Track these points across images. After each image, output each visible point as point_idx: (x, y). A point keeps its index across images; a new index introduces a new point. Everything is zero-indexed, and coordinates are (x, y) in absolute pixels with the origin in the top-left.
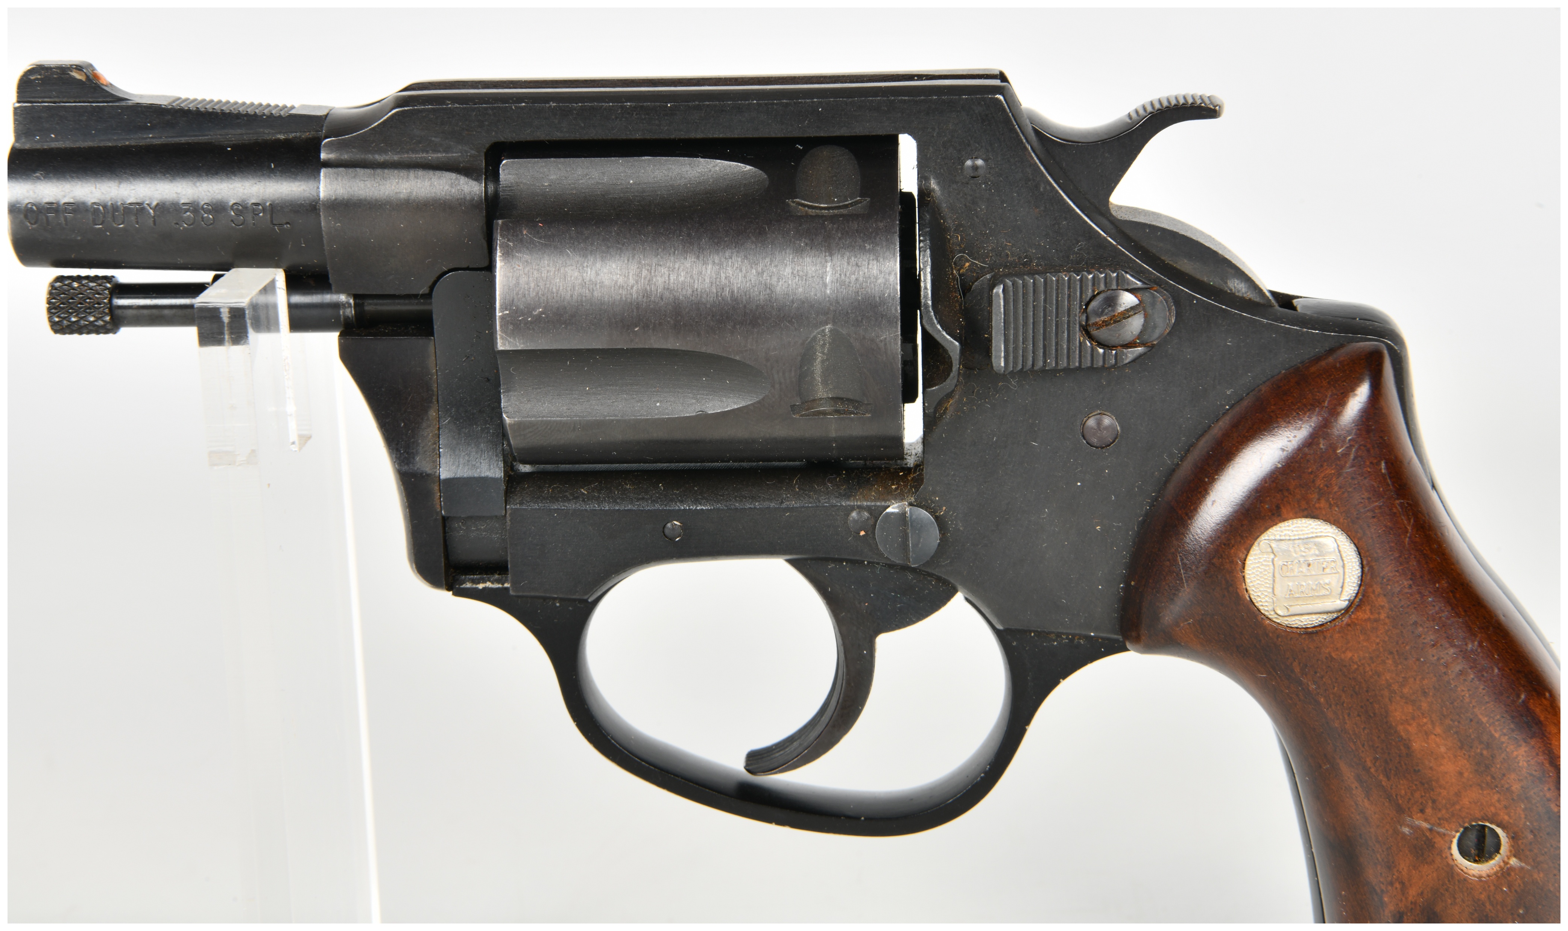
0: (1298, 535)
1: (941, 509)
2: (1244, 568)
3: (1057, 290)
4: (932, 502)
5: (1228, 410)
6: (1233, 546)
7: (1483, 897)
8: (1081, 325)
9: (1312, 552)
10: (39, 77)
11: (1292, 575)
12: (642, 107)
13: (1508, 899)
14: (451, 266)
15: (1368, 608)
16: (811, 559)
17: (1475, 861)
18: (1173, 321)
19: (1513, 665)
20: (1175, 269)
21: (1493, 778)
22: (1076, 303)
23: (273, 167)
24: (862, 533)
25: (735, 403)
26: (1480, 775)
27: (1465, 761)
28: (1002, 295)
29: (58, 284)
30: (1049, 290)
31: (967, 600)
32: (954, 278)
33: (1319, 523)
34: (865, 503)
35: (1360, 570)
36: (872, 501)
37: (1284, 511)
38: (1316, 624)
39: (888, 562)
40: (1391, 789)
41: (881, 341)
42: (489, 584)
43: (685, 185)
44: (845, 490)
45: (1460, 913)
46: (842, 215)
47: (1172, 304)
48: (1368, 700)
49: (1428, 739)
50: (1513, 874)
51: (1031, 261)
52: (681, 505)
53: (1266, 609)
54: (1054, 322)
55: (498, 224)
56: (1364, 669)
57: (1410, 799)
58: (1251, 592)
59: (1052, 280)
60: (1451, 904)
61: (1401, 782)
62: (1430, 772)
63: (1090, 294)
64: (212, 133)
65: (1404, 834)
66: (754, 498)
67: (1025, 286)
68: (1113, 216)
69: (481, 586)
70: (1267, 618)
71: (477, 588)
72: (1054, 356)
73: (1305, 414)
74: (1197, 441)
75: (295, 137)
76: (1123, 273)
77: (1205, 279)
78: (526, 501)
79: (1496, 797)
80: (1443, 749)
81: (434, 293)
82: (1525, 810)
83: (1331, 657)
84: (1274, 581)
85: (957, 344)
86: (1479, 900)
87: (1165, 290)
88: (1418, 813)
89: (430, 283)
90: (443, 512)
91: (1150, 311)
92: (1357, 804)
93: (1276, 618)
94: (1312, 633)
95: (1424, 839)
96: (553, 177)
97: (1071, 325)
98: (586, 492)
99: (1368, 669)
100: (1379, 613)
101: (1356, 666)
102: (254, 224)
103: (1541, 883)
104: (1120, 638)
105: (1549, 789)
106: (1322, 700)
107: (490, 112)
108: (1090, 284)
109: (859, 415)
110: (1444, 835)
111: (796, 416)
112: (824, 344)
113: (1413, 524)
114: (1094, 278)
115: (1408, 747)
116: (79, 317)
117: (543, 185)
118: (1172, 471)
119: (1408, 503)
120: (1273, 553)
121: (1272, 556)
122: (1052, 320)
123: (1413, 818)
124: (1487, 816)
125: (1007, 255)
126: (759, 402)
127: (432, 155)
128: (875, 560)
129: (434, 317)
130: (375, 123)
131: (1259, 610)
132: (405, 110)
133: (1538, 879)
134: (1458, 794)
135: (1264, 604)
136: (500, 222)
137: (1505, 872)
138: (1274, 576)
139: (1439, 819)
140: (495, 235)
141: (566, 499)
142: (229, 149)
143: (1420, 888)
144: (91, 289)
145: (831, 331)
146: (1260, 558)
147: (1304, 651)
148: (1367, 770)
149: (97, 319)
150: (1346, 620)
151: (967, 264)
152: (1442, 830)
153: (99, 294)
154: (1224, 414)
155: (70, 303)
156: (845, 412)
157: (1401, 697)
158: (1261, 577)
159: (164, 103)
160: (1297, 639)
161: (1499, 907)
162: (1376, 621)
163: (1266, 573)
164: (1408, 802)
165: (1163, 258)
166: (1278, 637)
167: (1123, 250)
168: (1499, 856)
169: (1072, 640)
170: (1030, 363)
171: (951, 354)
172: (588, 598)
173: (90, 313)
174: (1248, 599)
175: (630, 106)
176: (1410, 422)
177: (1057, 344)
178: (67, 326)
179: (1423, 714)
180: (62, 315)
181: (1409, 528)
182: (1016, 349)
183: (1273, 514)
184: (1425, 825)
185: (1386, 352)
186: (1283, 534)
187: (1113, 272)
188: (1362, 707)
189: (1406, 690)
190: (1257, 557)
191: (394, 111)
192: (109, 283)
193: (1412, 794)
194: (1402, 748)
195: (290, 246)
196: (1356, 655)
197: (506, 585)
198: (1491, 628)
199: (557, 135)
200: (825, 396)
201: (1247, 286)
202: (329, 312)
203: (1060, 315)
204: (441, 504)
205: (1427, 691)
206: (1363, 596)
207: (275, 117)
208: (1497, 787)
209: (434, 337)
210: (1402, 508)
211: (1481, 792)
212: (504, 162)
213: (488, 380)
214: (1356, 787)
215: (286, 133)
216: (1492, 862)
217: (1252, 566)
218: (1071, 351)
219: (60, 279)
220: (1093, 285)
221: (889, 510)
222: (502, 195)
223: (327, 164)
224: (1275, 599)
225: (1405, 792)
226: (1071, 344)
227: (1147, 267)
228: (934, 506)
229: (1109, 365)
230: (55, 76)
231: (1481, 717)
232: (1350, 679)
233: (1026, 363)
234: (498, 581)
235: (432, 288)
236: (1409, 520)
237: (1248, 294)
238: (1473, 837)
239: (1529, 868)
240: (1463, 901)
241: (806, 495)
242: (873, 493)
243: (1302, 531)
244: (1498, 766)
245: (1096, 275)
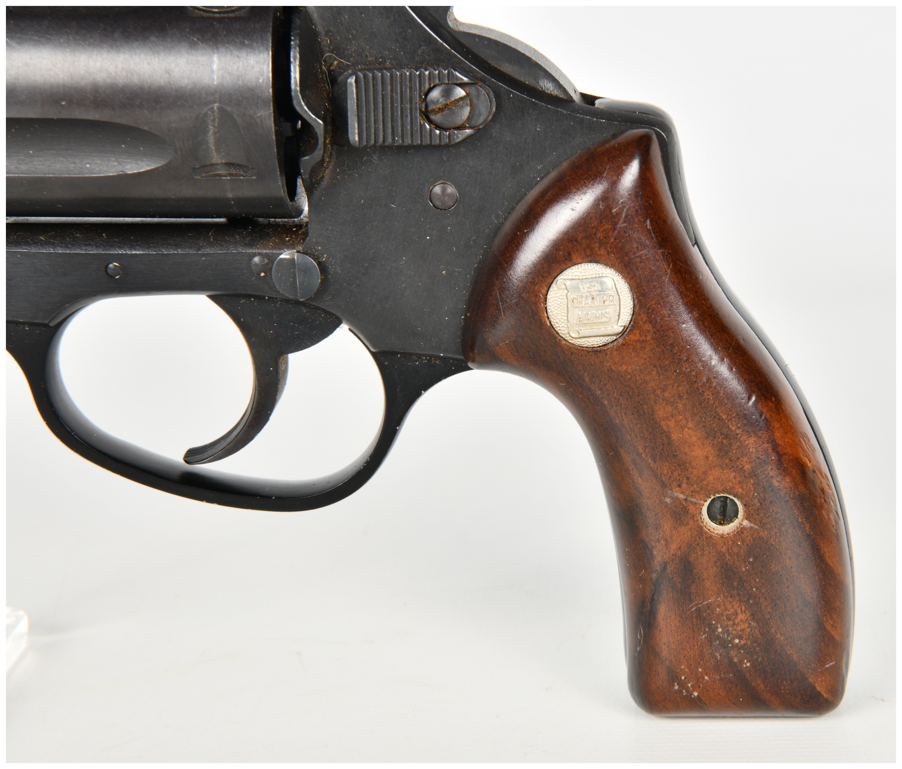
0: (585, 276)
1: (323, 255)
2: (546, 301)
3: (401, 82)
4: (316, 250)
5: (539, 181)
6: (537, 284)
7: (723, 549)
8: (421, 111)
9: (596, 288)
11: (581, 306)
13: (742, 551)
15: (637, 332)
16: (227, 295)
17: (721, 524)
18: (494, 110)
19: (747, 376)
20: (499, 70)
21: (731, 460)
22: (417, 94)
24: (263, 274)
25: (148, 165)
26: (721, 459)
27: (710, 448)
28: (354, 84)
30: (394, 82)
31: (350, 329)
32: (322, 72)
33: (601, 266)
34: (264, 251)
35: (632, 303)
36: (270, 249)
37: (574, 257)
38: (601, 345)
39: (284, 298)
40: (657, 470)
41: (258, 117)
44: (249, 241)
45: (707, 562)
46: (228, 18)
47: (493, 97)
48: (639, 402)
49: (683, 431)
50: (745, 532)
51: (385, 61)
52: (120, 250)
53: (563, 332)
54: (399, 108)
56: (635, 378)
57: (670, 477)
58: (552, 320)
59: (396, 74)
60: (701, 555)
61: (664, 464)
62: (685, 456)
63: (427, 86)
65: (666, 503)
66: (177, 246)
67: (374, 78)
68: (450, 28)
70: (564, 339)
72: (400, 134)
73: (590, 182)
74: (516, 205)
76: (453, 70)
77: (522, 79)
79: (733, 475)
80: (694, 439)
82: (754, 484)
83: (611, 369)
84: (568, 311)
85: (321, 122)
86: (721, 552)
87: (489, 86)
88: (676, 487)
91: (475, 101)
92: (633, 482)
93: (571, 340)
94: (597, 351)
95: (681, 507)
97: (413, 111)
98: (44, 239)
99: (638, 378)
100: (646, 336)
101: (629, 376)
103: (765, 539)
104: (461, 357)
105: (772, 469)
106: (606, 402)
108: (427, 78)
109: (247, 177)
110: (696, 503)
111: (198, 178)
112: (214, 120)
113: (672, 269)
114: (430, 74)
115: (669, 438)
118: (498, 229)
119: (668, 252)
120: (567, 289)
121: (566, 292)
122: (398, 106)
123: (673, 491)
124: (726, 489)
125: (367, 56)
126: (166, 165)
128: (273, 296)
131: (558, 333)
133: (764, 535)
134: (705, 473)
135: (561, 329)
137: (741, 530)
138: (568, 307)
139: (692, 492)
141: (27, 244)
143: (678, 543)
145: (219, 108)
146: (557, 293)
147: (592, 365)
148: (640, 455)
150: (621, 341)
151: (336, 62)
152: (694, 500)
154: (536, 184)
156: (236, 175)
157: (663, 400)
158: (558, 308)
160: (586, 356)
161: (735, 557)
162: (643, 342)
163: (562, 305)
164: (669, 479)
165: (490, 62)
166: (572, 354)
167: (456, 53)
168: (737, 520)
169: (430, 361)
170: (381, 139)
171: (317, 130)
172: (49, 322)
174: (549, 324)
176: (675, 193)
177: (402, 125)
179: (679, 413)
181: (669, 271)
182: (368, 129)
183: (566, 259)
184: (682, 496)
185: (654, 137)
186: (574, 275)
187: (445, 70)
188: (635, 407)
189: (666, 395)
190: (555, 293)
193: (672, 473)
194: (664, 438)
196: (629, 368)
198: (731, 349)
200: (219, 161)
201: (554, 85)
203: (404, 103)
205: (682, 395)
206: (634, 322)
208: (733, 467)
210: (663, 256)
211: (721, 471)
214: (633, 469)
216: (732, 525)
217: (551, 299)
218: (414, 131)
220: (430, 79)
221: (282, 256)
224: (569, 325)
225: (667, 472)
226: (414, 125)
227: (475, 68)
228: (318, 254)
229: (444, 143)
231: (721, 414)
232: (626, 386)
233: (378, 139)
236: (669, 265)
237: (555, 91)
238: (718, 504)
239: (757, 527)
240: (710, 553)
241: (218, 244)
242: (271, 244)
243: (588, 272)
244: (734, 452)
245: (432, 72)
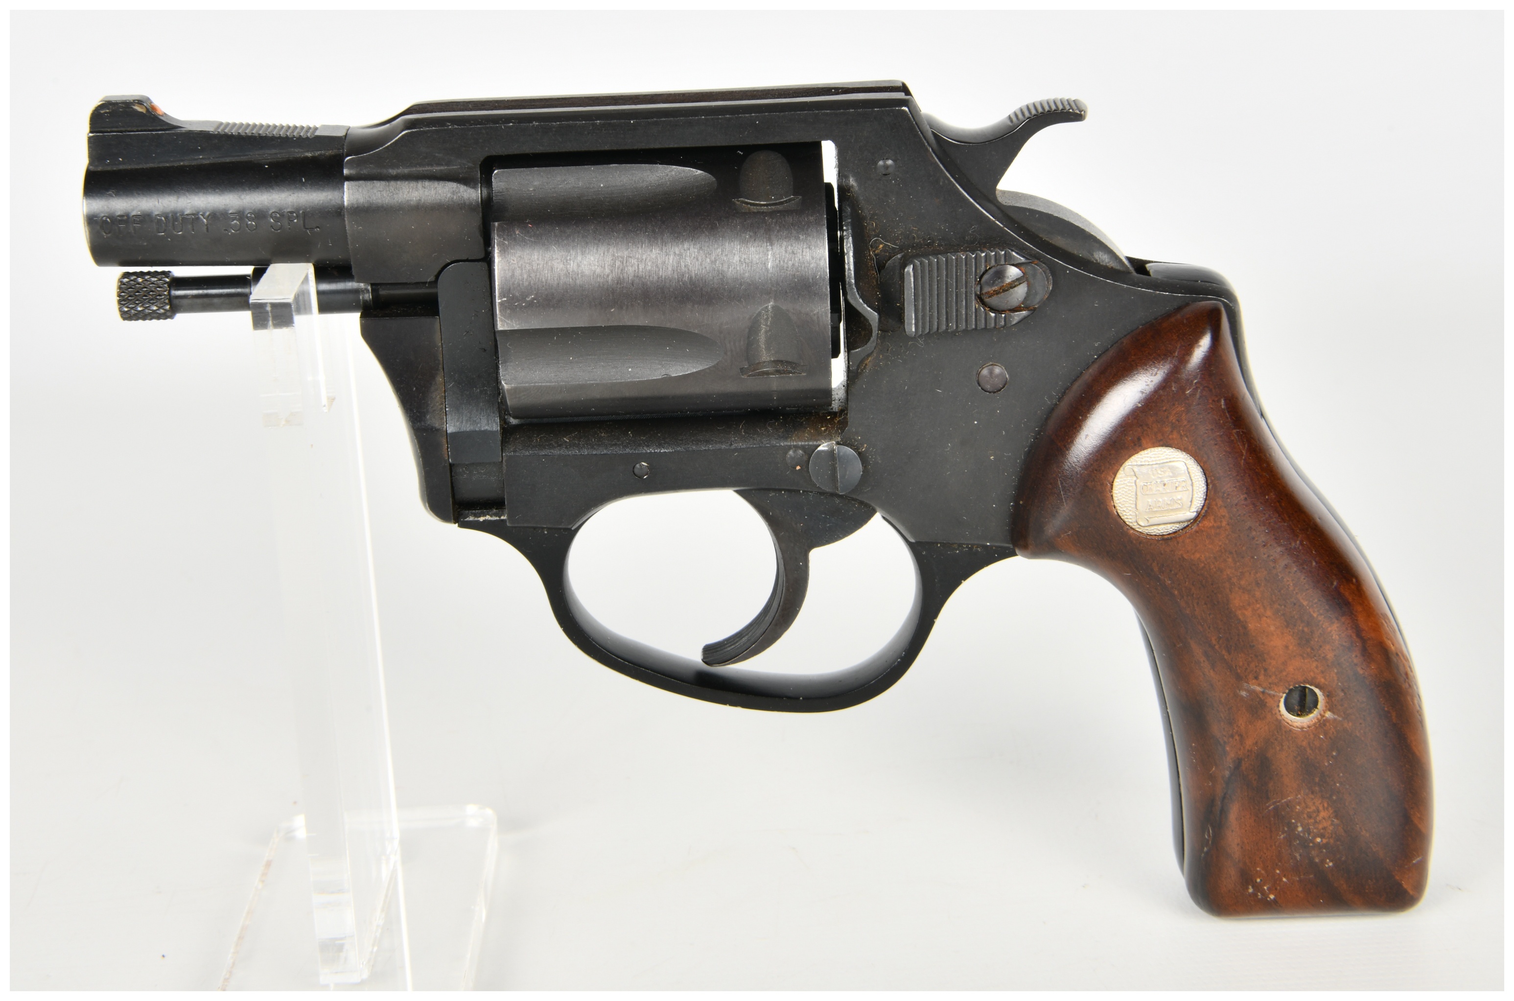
0: (1156, 461)
1: (863, 445)
2: (1112, 489)
3: (956, 266)
4: (856, 440)
5: (1096, 359)
6: (1103, 472)
7: (1304, 744)
8: (976, 295)
9: (1167, 474)
10: (108, 111)
11: (1151, 493)
12: (610, 124)
13: (1324, 744)
14: (454, 258)
15: (1212, 518)
16: (755, 490)
17: (1298, 715)
18: (1051, 289)
19: (1327, 558)
20: (1051, 244)
21: (1312, 649)
22: (972, 277)
23: (304, 181)
24: (798, 468)
25: (694, 367)
26: (1302, 648)
27: (1290, 637)
28: (912, 274)
29: (126, 280)
30: (949, 267)
31: (884, 518)
32: (872, 259)
33: (1172, 450)
34: (800, 443)
35: (1205, 487)
36: (805, 442)
37: (1144, 442)
38: (1171, 532)
39: (820, 491)
40: (1232, 661)
41: (814, 315)
42: (488, 518)
43: (647, 187)
44: (783, 433)
45: (1286, 757)
46: (779, 212)
47: (1050, 275)
48: (1213, 591)
49: (1261, 621)
50: (1328, 724)
51: (933, 242)
52: (648, 449)
53: (1130, 521)
54: (955, 293)
55: (494, 225)
56: (1209, 566)
57: (1246, 669)
58: (1118, 508)
59: (952, 259)
60: (1280, 750)
61: (1240, 655)
62: (1262, 646)
63: (983, 269)
64: (251, 154)
65: (1242, 696)
66: (707, 442)
67: (930, 264)
68: (999, 202)
69: (481, 519)
70: (1131, 528)
71: (479, 520)
72: (955, 320)
73: (1159, 362)
74: (1072, 385)
75: (321, 155)
76: (1010, 251)
77: (1075, 252)
78: (519, 449)
79: (1314, 664)
80: (1272, 628)
81: (439, 280)
82: (1337, 674)
83: (1183, 558)
84: (1136, 498)
85: (876, 314)
86: (1301, 746)
87: (1044, 263)
88: (1253, 679)
89: (436, 273)
90: (450, 460)
91: (1032, 281)
92: (1204, 674)
93: (1139, 528)
94: (1167, 539)
95: (1258, 700)
96: (536, 183)
97: (968, 295)
98: (568, 441)
99: (1212, 567)
100: (1221, 522)
101: (1203, 565)
102: (290, 228)
103: (1350, 731)
104: (1011, 546)
105: (1356, 656)
106: (1176, 592)
107: (484, 131)
108: (983, 261)
109: (796, 375)
110: (1274, 696)
111: (745, 377)
112: (768, 318)
113: (1247, 448)
114: (986, 256)
115: (1245, 628)
116: (144, 307)
117: (528, 190)
118: (1052, 410)
119: (1242, 432)
120: (1135, 475)
121: (1135, 478)
122: (952, 291)
123: (1249, 684)
124: (1307, 680)
125: (914, 238)
126: (714, 366)
127: (436, 168)
128: (809, 490)
129: (439, 299)
130: (388, 143)
131: (1124, 522)
132: (413, 132)
133: (1348, 727)
134: (1285, 663)
135: (1128, 517)
136: (496, 224)
137: (1322, 723)
138: (1136, 494)
139: (1270, 684)
140: (492, 235)
141: (551, 447)
142: (267, 166)
143: (1255, 739)
144: (153, 283)
145: (773, 307)
146: (1125, 480)
147: (1162, 554)
148: (1212, 647)
149: (160, 308)
150: (1195, 527)
151: (881, 246)
152: (1272, 692)
153: (160, 287)
154: (1093, 362)
155: (136, 295)
156: (784, 372)
157: (1239, 588)
158: (1126, 496)
159: (210, 129)
160: (1156, 545)
161: (1317, 751)
162: (1219, 527)
163: (1130, 492)
164: (1245, 671)
165: (1041, 236)
166: (1140, 543)
167: (1009, 231)
168: (1316, 710)
169: (971, 549)
170: (935, 327)
171: (871, 323)
172: (572, 527)
173: (153, 304)
174: (1116, 513)
175: (600, 123)
176: (1243, 365)
177: (957, 310)
178: (134, 315)
179: (1257, 601)
180: (131, 306)
181: (1244, 452)
182: (924, 316)
183: (1135, 445)
184: (1259, 689)
185: (1223, 309)
186: (1143, 460)
187: (1002, 251)
188: (1208, 597)
189: (1243, 583)
190: (1122, 480)
191: (404, 132)
192: (167, 277)
193: (1248, 665)
194: (1240, 628)
195: (319, 246)
196: (1203, 556)
197: (502, 518)
198: (1310, 530)
199: (539, 149)
200: (768, 359)
201: (1109, 257)
202: (351, 297)
203: (959, 287)
204: (448, 454)
205: (1259, 582)
206: (1208, 508)
207: (303, 139)
208: (1315, 656)
209: (439, 316)
210: (1238, 436)
211: (1303, 661)
212: (496, 172)
213: (485, 350)
214: (1204, 661)
215: (313, 151)
216: (1311, 716)
217: (1118, 487)
218: (969, 316)
219: (126, 275)
220: (986, 261)
221: (820, 448)
222: (495, 200)
223: (349, 178)
224: (1137, 513)
225: (1243, 664)
226: (968, 310)
227: (1029, 244)
228: (857, 444)
229: (1000, 326)
230: (121, 110)
231: (1302, 601)
232: (1198, 575)
233: (932, 327)
234: (496, 515)
235: (437, 277)
236: (1244, 445)
237: (1110, 263)
238: (1296, 696)
239: (1341, 719)
240: (1289, 748)
241: (751, 438)
242: (806, 435)
243: (1158, 457)
244: (1316, 640)
245: (988, 254)
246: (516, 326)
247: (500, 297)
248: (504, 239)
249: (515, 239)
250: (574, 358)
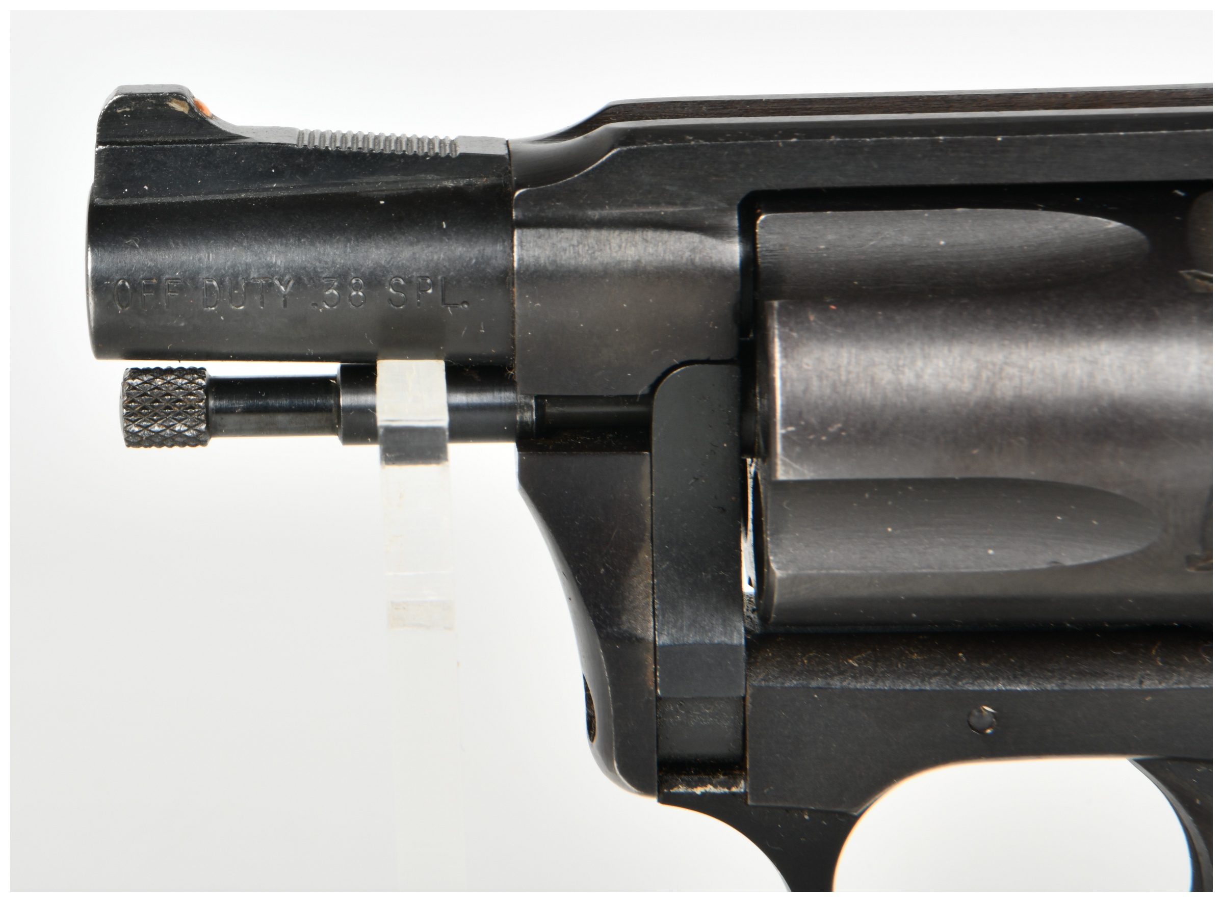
10: (128, 109)
12: (961, 141)
14: (685, 358)
16: (1173, 759)
23: (445, 226)
25: (1105, 552)
29: (137, 382)
42: (710, 788)
43: (1021, 247)
52: (995, 685)
55: (771, 306)
64: (356, 181)
69: (699, 791)
71: (695, 793)
75: (469, 185)
78: (773, 676)
81: (657, 394)
89: (652, 380)
90: (659, 691)
96: (830, 237)
98: (856, 665)
102: (419, 304)
107: (748, 151)
111: (1191, 570)
116: (165, 426)
117: (818, 249)
127: (666, 210)
129: (654, 425)
130: (588, 167)
132: (630, 150)
136: (776, 304)
140: (770, 322)
141: (828, 674)
142: (382, 202)
144: (179, 388)
149: (190, 428)
153: (191, 394)
155: (153, 407)
159: (291, 141)
172: (852, 811)
173: (180, 421)
175: (944, 140)
178: (147, 438)
180: (145, 423)
191: (614, 152)
192: (203, 378)
195: (464, 332)
197: (734, 789)
199: (840, 181)
202: (503, 416)
204: (656, 681)
207: (443, 158)
209: (650, 451)
212: (762, 217)
213: (724, 510)
215: (455, 178)
219: (135, 373)
222: (763, 263)
223: (522, 224)
230: (149, 108)
234: (723, 784)
235: (654, 387)
246: (807, 473)
247: (785, 424)
248: (791, 330)
249: (809, 329)
250: (894, 529)
